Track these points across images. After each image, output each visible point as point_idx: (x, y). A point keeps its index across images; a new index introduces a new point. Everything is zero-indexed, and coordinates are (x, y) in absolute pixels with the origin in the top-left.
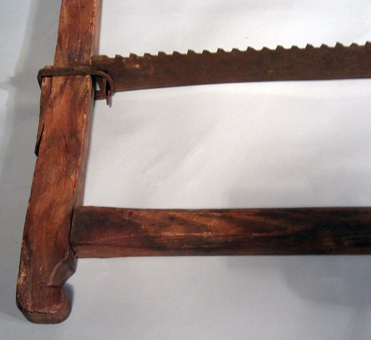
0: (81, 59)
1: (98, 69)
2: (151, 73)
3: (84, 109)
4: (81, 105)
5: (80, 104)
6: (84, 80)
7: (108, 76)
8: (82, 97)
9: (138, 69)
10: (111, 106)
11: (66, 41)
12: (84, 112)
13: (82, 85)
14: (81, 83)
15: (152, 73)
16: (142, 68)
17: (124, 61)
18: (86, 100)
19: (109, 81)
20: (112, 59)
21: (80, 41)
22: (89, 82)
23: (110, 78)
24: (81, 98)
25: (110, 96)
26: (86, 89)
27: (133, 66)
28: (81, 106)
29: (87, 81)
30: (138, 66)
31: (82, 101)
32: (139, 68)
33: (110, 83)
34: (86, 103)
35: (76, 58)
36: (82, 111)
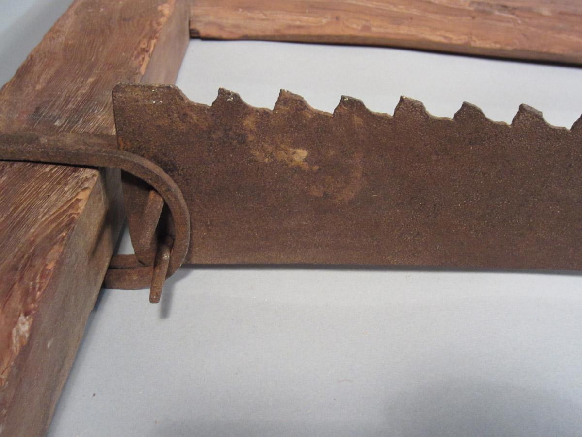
0: (81, 121)
1: (138, 151)
2: (348, 194)
3: (27, 293)
4: (18, 273)
5: (15, 268)
6: (66, 185)
7: (174, 186)
8: (38, 240)
9: (298, 169)
10: (165, 313)
11: (43, 76)
12: (25, 304)
13: (54, 197)
14: (52, 190)
15: (352, 195)
16: (316, 167)
17: (249, 122)
18: (49, 256)
19: (174, 208)
20: (201, 109)
21: (91, 80)
22: (88, 192)
23: (180, 195)
24: (32, 243)
25: (169, 274)
26: (65, 211)
27: (281, 156)
28: (17, 277)
29: (80, 186)
30: (301, 154)
31: (32, 257)
32: (306, 167)
33: (176, 216)
34: (45, 269)
35: (59, 118)
36: (16, 303)
